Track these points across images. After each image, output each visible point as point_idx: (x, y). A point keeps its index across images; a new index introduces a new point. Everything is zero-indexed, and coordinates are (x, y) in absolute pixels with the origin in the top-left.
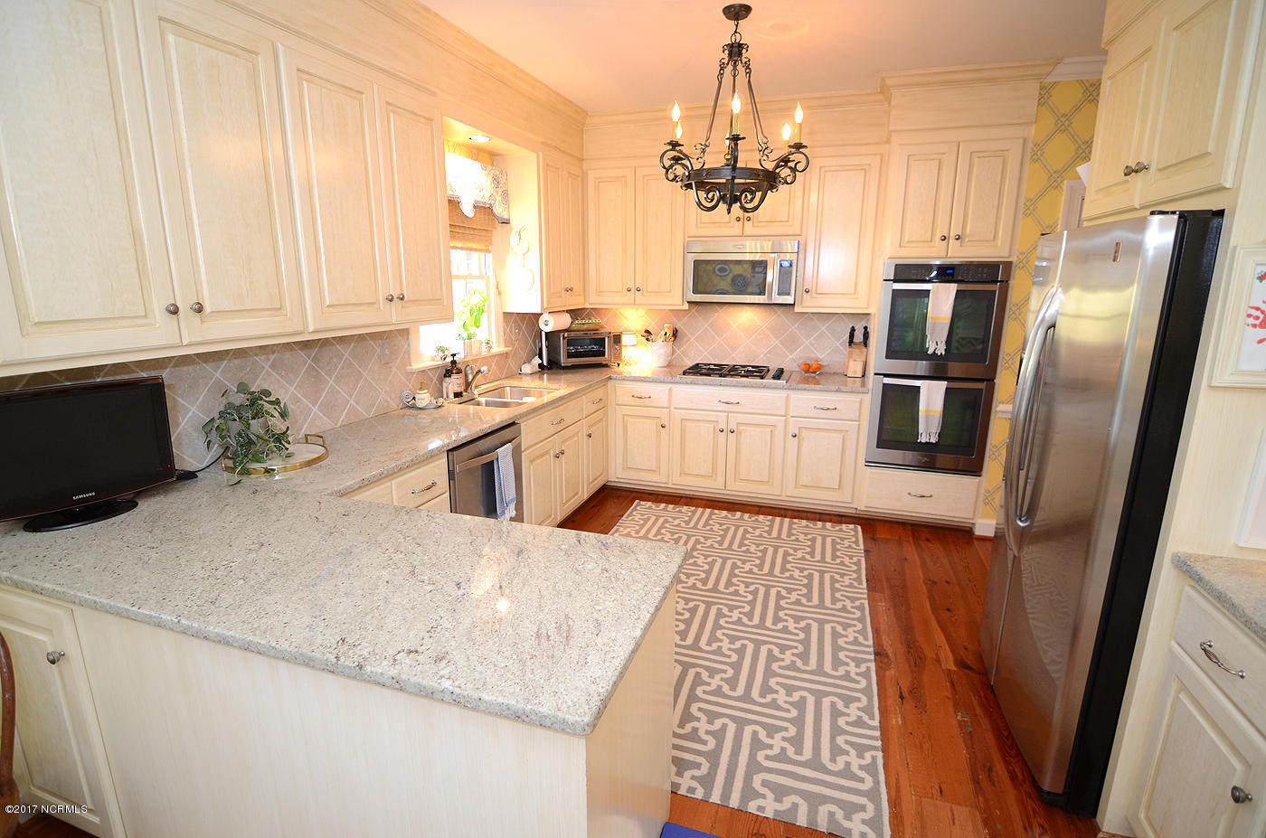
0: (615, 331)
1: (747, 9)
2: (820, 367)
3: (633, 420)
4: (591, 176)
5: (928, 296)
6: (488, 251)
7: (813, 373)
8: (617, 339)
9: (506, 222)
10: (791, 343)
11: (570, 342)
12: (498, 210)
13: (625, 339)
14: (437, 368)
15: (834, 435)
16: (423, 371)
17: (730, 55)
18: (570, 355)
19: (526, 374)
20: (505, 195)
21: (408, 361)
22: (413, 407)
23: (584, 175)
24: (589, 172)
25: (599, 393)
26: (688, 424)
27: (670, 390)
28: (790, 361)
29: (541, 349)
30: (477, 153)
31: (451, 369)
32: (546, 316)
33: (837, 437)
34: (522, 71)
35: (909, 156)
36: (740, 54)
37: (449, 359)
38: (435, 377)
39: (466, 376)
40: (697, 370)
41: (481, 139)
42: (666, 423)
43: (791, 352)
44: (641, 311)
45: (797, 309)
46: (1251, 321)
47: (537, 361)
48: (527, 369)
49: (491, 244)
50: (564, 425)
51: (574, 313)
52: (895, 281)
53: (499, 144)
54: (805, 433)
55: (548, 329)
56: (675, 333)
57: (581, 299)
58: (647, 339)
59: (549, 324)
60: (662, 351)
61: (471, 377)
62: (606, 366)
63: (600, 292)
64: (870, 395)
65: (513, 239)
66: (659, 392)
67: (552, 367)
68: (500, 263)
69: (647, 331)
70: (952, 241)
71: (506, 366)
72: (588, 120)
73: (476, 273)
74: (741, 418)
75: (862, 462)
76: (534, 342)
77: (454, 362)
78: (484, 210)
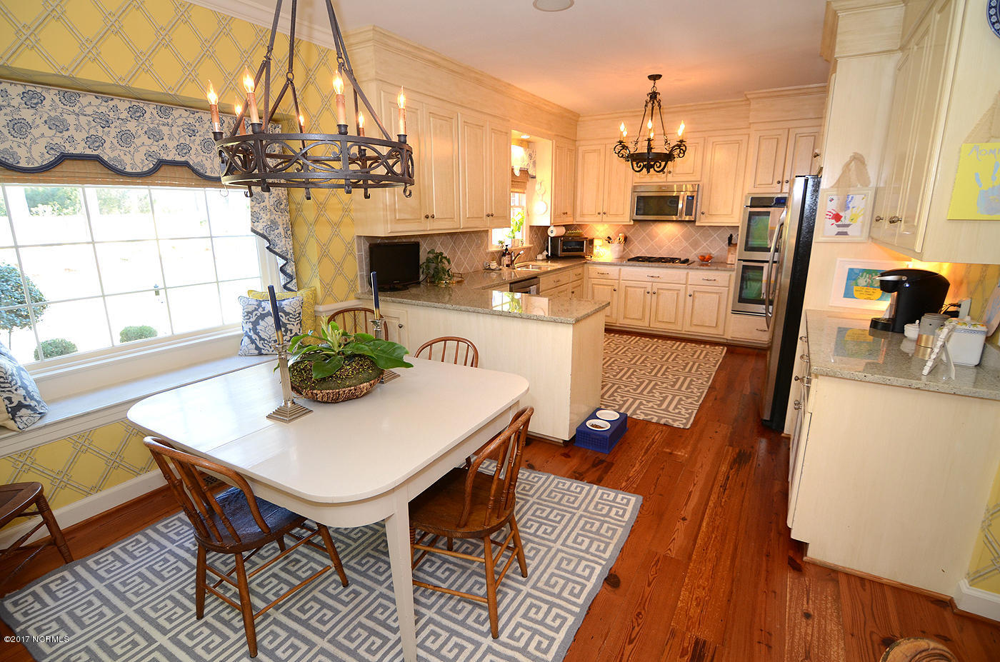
0: (590, 237)
1: (660, 76)
2: (711, 258)
3: (598, 286)
4: (581, 150)
5: (769, 215)
6: (524, 193)
7: (706, 261)
8: (591, 242)
9: (534, 177)
10: (695, 244)
11: (564, 243)
12: (530, 172)
13: (596, 242)
14: (498, 252)
15: (714, 295)
16: (493, 253)
17: (651, 97)
18: (564, 250)
19: (539, 260)
20: (534, 163)
21: (487, 247)
22: (490, 269)
23: (576, 150)
24: (580, 148)
25: (579, 270)
26: (629, 289)
27: (620, 269)
28: (693, 255)
29: (548, 247)
30: (522, 143)
31: (505, 253)
32: (552, 228)
33: (716, 297)
34: (548, 102)
35: (760, 137)
36: (656, 97)
37: (504, 248)
38: (497, 256)
39: (511, 257)
40: (637, 259)
41: (525, 137)
42: (616, 288)
43: (695, 250)
44: (606, 226)
45: (697, 224)
46: (828, 216)
47: (545, 253)
48: (540, 257)
49: (526, 189)
50: (559, 284)
51: (567, 227)
52: (750, 207)
53: (533, 138)
54: (696, 294)
55: (552, 235)
56: (626, 239)
57: (571, 219)
58: (609, 242)
59: (553, 232)
60: (617, 249)
61: (513, 258)
62: (583, 257)
63: (582, 215)
64: (735, 272)
65: (537, 187)
66: (613, 271)
67: (553, 257)
68: (529, 200)
69: (609, 237)
70: (784, 183)
71: (530, 255)
72: (580, 119)
73: (517, 205)
74: (660, 286)
75: (730, 311)
76: (544, 243)
77: (507, 249)
78: (524, 172)
